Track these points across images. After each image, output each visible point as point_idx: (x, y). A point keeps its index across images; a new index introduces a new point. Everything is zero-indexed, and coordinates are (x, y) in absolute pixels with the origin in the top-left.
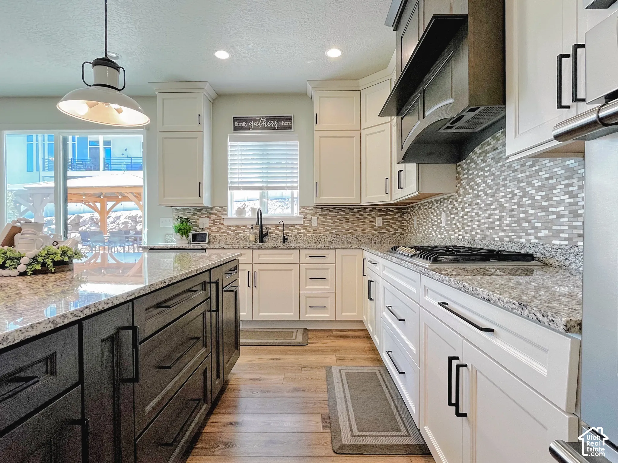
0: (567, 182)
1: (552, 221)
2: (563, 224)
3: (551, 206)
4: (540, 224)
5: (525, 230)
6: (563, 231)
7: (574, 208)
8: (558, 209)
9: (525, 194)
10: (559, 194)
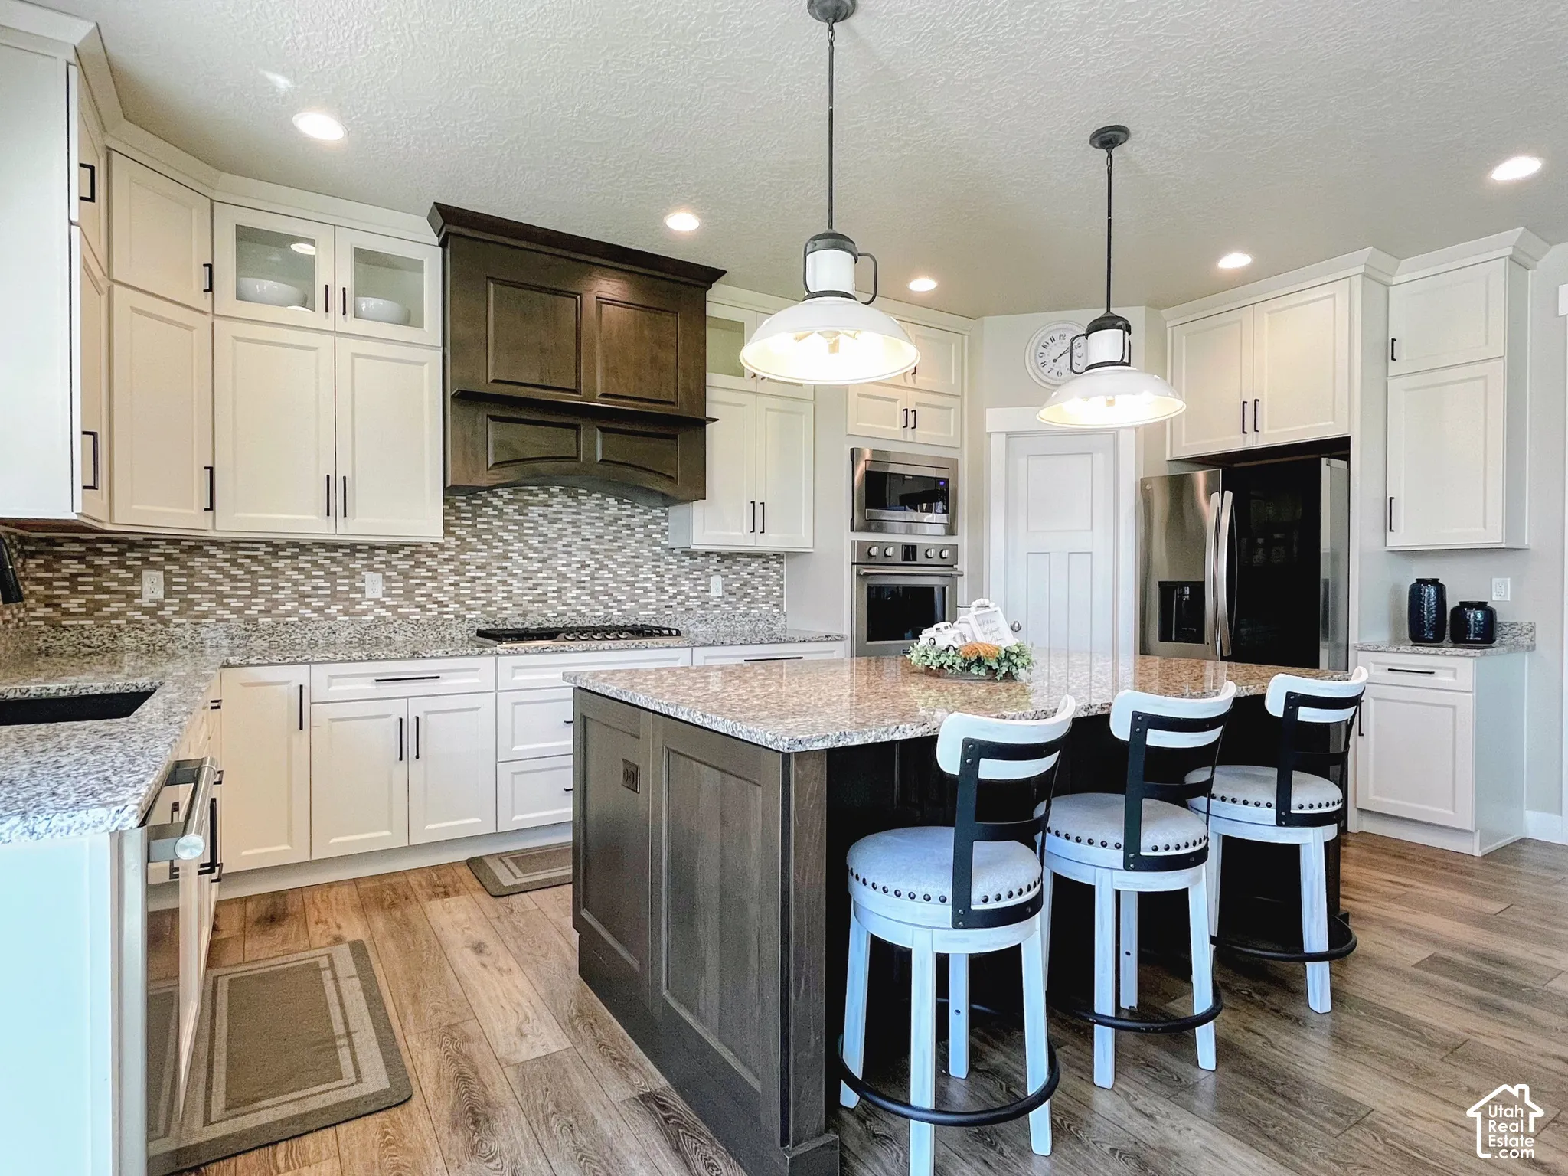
0: (654, 563)
1: (638, 595)
2: (651, 598)
3: (637, 582)
4: (624, 598)
5: (601, 603)
6: (650, 604)
7: (661, 585)
8: (646, 585)
9: (602, 567)
10: (645, 572)
